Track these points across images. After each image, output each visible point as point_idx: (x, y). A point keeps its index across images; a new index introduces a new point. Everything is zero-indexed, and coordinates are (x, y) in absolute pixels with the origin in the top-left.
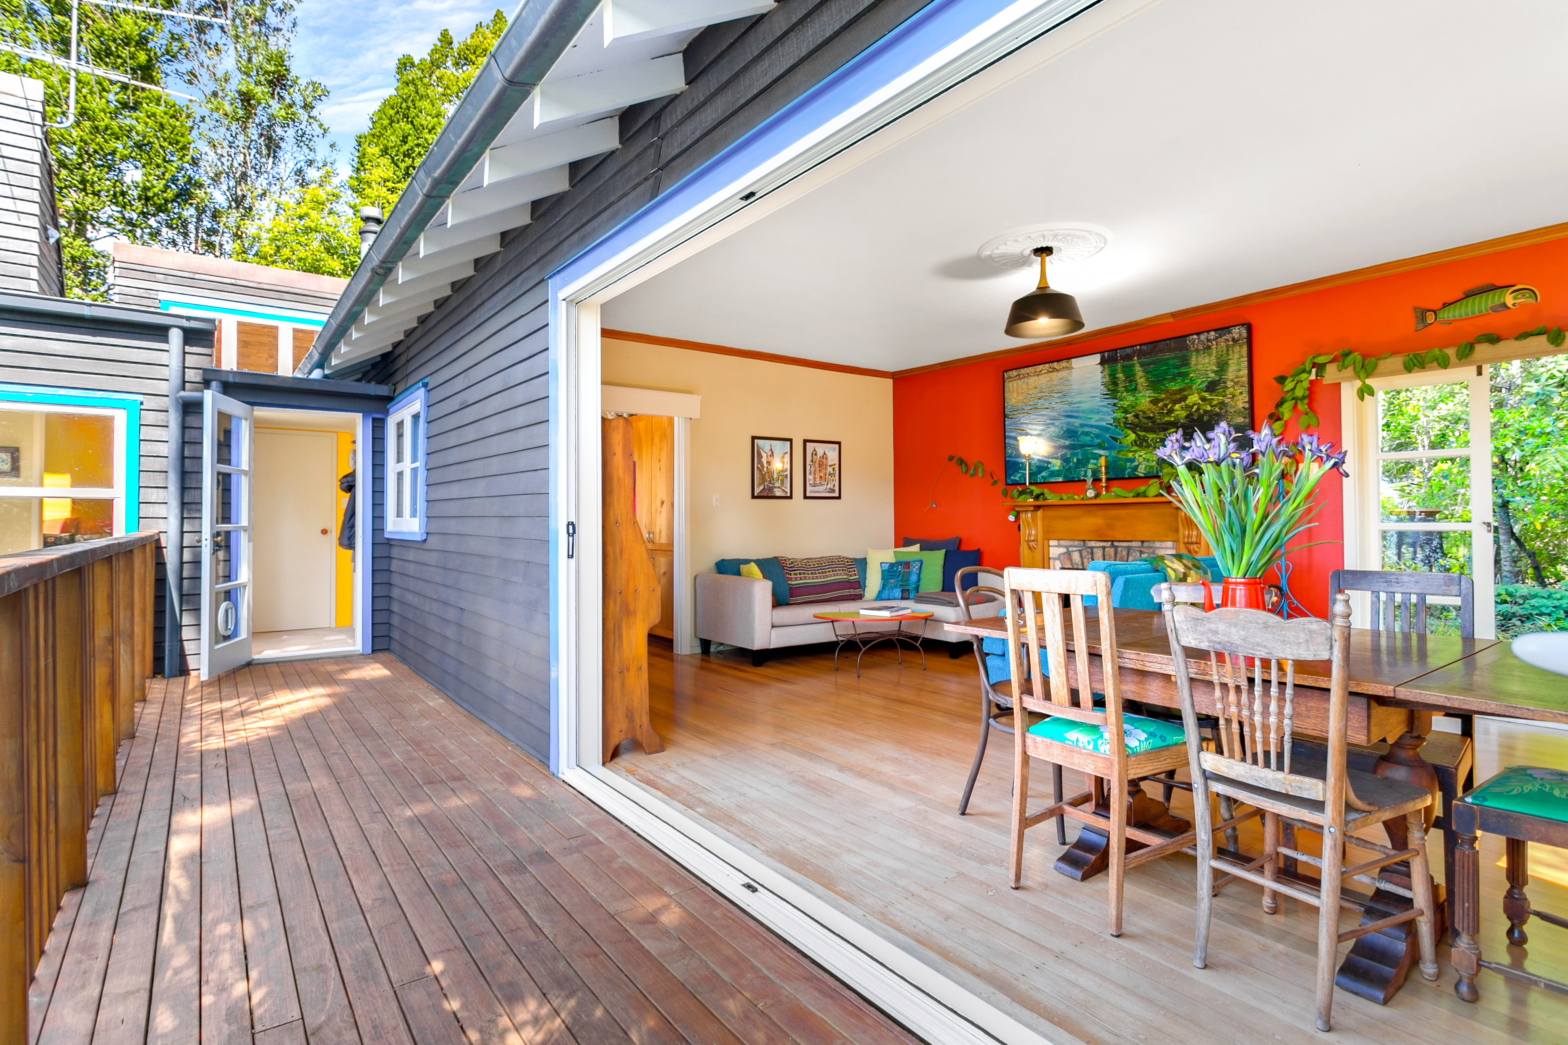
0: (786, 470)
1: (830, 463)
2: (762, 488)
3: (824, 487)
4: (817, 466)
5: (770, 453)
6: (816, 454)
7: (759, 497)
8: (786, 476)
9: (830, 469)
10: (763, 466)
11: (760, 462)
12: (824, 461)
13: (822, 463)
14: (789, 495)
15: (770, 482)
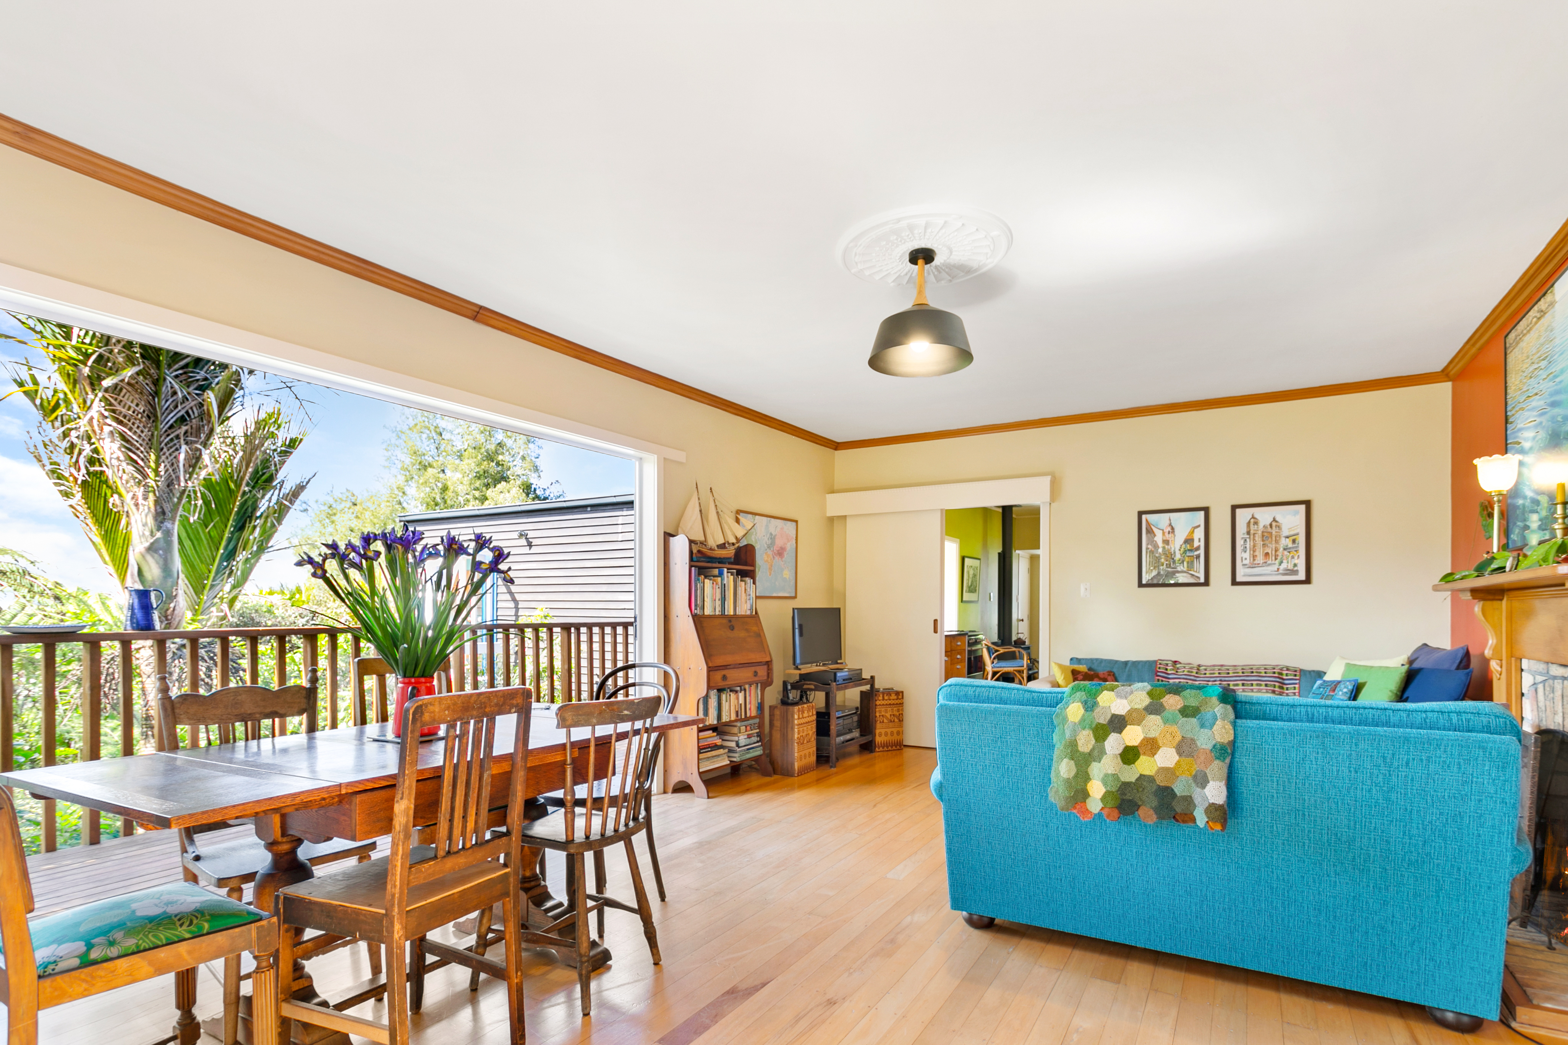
0: (1198, 548)
1: (1285, 532)
2: (1154, 573)
3: (1275, 568)
4: (1258, 538)
5: (1169, 529)
6: (1256, 523)
7: (1148, 585)
8: (1198, 557)
9: (1284, 542)
10: (1156, 546)
11: (1151, 541)
12: (1274, 531)
13: (1271, 533)
14: (1202, 580)
15: (1169, 566)
